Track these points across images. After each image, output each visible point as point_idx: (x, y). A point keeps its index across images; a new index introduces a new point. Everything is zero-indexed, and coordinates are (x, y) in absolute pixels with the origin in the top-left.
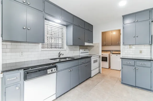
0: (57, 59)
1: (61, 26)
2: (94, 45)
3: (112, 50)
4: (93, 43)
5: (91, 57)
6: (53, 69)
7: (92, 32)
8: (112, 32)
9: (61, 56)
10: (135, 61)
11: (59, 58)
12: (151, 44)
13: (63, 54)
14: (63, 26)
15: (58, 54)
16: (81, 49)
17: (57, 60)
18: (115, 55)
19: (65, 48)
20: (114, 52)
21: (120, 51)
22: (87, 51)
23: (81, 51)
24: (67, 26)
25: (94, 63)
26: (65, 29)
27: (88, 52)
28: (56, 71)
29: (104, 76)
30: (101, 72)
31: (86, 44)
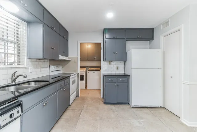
0: (10, 87)
1: (17, 19)
2: (71, 60)
3: (88, 67)
4: (68, 57)
5: (70, 76)
6: (15, 112)
7: (68, 41)
8: (88, 45)
9: (20, 80)
10: (117, 77)
11: (14, 83)
12: (125, 61)
13: (25, 76)
14: (20, 20)
15: (11, 75)
16: (52, 65)
17: (8, 89)
18: (92, 72)
19: (25, 63)
20: (90, 69)
21: (100, 67)
22: (60, 68)
23: (53, 68)
24: (29, 23)
25: (72, 84)
26: (25, 28)
27: (62, 69)
28: (20, 113)
29: (83, 99)
30: (79, 96)
31: (61, 58)
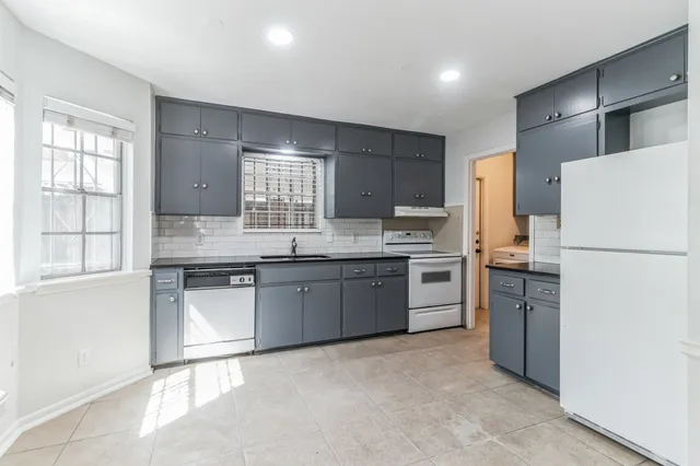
2: (448, 215)
4: (443, 206)
5: (409, 258)
6: (246, 277)
7: (443, 162)
14: (311, 159)
16: (388, 230)
19: (321, 226)
22: (420, 237)
23: (389, 235)
24: (325, 158)
25: (428, 285)
26: (320, 169)
27: (431, 241)
28: (252, 281)
30: (470, 326)
